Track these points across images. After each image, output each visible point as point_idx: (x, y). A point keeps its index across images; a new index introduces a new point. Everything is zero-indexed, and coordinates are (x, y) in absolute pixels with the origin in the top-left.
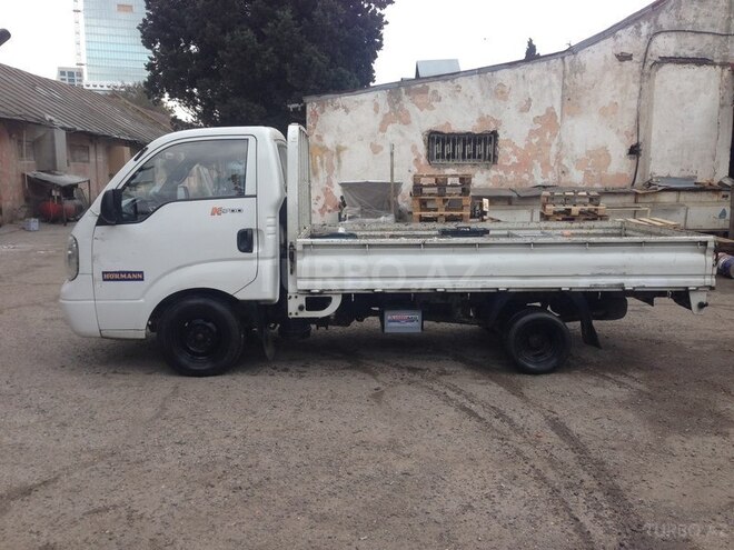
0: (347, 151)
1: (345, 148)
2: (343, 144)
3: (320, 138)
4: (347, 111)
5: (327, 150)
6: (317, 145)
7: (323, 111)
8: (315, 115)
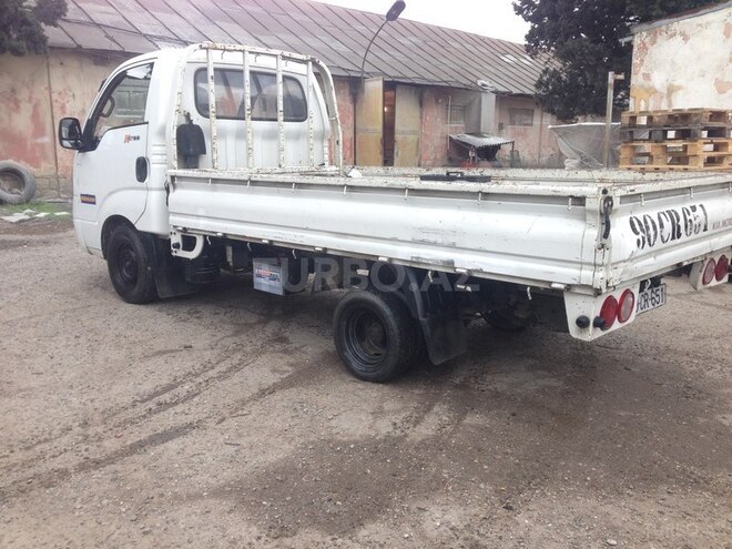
0: (680, 92)
1: (679, 88)
2: (676, 83)
3: (647, 77)
4: (685, 38)
5: (656, 91)
6: (642, 86)
7: (654, 42)
8: (644, 47)
